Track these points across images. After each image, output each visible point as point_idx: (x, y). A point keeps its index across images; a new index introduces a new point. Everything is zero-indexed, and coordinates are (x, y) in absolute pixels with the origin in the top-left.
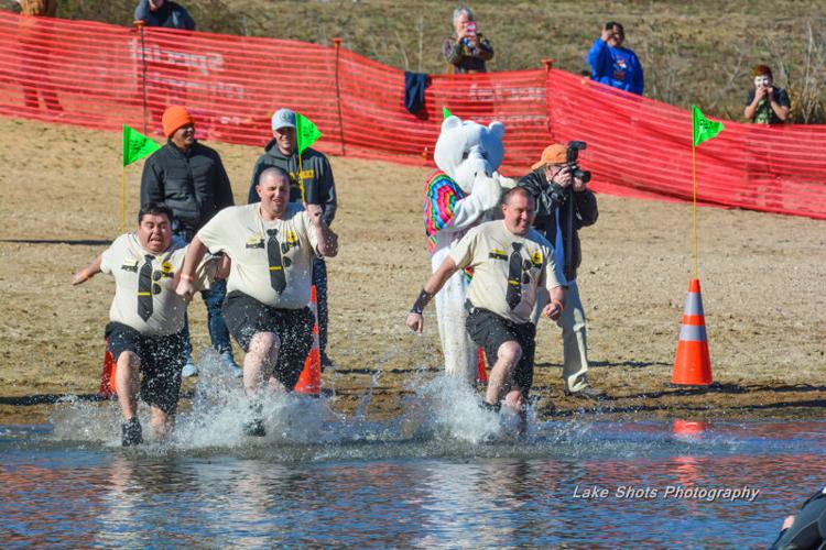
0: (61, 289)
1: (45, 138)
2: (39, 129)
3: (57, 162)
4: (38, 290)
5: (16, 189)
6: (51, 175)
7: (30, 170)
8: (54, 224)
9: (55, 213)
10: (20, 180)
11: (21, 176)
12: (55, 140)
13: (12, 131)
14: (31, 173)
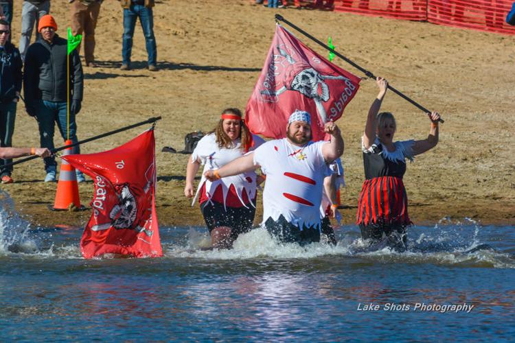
0: (512, 139)
1: (502, 44)
2: (499, 39)
3: (510, 59)
4: (498, 139)
5: (484, 76)
6: (506, 67)
7: (493, 63)
8: (506, 98)
9: (508, 91)
10: (486, 70)
11: (486, 68)
12: (508, 45)
13: (483, 40)
14: (493, 66)
